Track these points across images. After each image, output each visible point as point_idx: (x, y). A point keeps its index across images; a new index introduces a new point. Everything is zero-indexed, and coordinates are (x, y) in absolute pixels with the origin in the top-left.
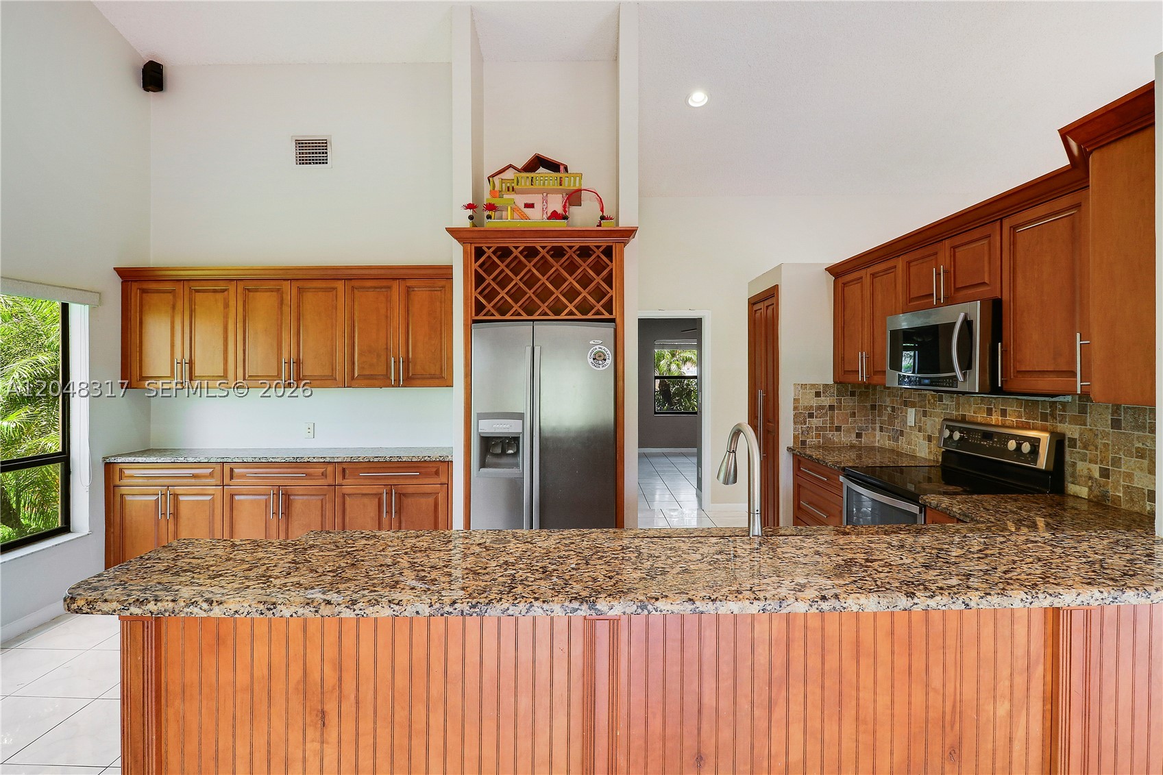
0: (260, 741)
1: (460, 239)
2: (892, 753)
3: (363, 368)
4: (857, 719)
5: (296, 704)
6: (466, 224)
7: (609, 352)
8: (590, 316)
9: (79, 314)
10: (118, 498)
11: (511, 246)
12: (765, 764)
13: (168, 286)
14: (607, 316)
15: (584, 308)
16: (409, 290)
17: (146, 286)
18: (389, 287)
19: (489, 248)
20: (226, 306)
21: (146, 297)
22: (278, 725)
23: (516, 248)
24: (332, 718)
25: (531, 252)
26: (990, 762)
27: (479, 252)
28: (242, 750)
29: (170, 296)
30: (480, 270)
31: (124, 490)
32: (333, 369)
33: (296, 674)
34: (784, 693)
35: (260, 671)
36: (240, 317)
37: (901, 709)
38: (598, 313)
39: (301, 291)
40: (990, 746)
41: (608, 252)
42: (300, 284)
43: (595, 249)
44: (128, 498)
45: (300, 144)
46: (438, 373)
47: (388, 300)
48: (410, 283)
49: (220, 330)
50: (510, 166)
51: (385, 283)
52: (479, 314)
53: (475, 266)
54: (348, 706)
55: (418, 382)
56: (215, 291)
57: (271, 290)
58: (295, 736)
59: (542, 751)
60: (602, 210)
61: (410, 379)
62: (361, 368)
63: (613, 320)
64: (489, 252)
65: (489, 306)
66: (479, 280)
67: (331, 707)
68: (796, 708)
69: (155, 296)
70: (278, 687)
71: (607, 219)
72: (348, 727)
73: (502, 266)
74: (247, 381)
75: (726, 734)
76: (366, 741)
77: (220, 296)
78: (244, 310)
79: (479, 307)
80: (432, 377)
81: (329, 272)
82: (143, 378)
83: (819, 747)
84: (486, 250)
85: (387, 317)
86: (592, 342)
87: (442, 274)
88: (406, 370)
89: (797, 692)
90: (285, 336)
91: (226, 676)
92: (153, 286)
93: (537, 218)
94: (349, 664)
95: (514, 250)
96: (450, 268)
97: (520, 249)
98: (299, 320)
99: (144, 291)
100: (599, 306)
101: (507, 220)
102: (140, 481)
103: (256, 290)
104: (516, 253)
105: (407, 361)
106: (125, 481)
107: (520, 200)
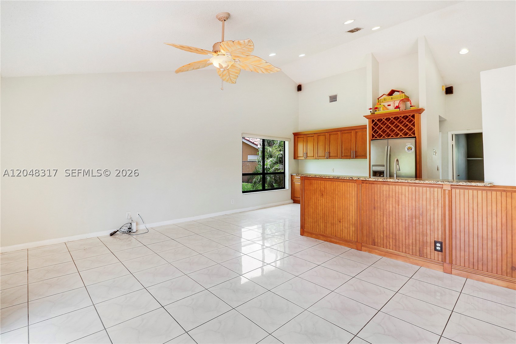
0: (315, 197)
1: (367, 118)
2: (409, 212)
3: (345, 154)
4: (402, 205)
5: (319, 192)
6: (370, 114)
7: (413, 147)
8: (407, 136)
9: (287, 143)
10: (293, 182)
11: (382, 118)
12: (385, 210)
13: (302, 136)
14: (413, 136)
15: (406, 134)
16: (356, 132)
17: (298, 136)
18: (351, 132)
19: (376, 119)
20: (314, 140)
21: (298, 139)
22: (317, 195)
23: (384, 119)
24: (324, 195)
25: (388, 119)
26: (429, 217)
27: (373, 121)
28: (313, 198)
29: (303, 138)
30: (373, 126)
31: (294, 181)
32: (337, 154)
33: (319, 189)
34: (388, 199)
35: (315, 188)
36: (317, 142)
37: (410, 205)
38: (410, 135)
39: (330, 135)
40: (429, 214)
41: (413, 116)
42: (330, 133)
43: (409, 116)
44: (295, 183)
45: (331, 97)
46: (364, 154)
47: (351, 136)
48: (356, 130)
49: (313, 145)
50: (384, 94)
51: (350, 131)
52: (373, 138)
53: (372, 125)
54: (326, 194)
55: (358, 157)
56: (312, 136)
57: (323, 135)
58: (319, 197)
59: (351, 203)
60: (411, 104)
61: (357, 157)
62: (344, 154)
63: (415, 137)
64: (376, 121)
65: (376, 136)
66: (373, 128)
67: (324, 193)
68: (391, 202)
69: (300, 139)
70: (317, 190)
71: (412, 106)
72: (326, 196)
73: (380, 124)
74: (319, 157)
75: (379, 204)
76: (328, 198)
77: (313, 137)
78: (318, 140)
79: (373, 136)
80: (363, 156)
81: (336, 130)
82: (298, 157)
83: (395, 209)
84: (375, 120)
85: (350, 140)
86: (407, 144)
87: (364, 127)
88: (356, 154)
89: (391, 199)
90: (326, 146)
91: (311, 188)
92: (300, 136)
93: (392, 109)
94: (326, 188)
95: (383, 119)
96: (366, 125)
97: (385, 119)
98: (329, 142)
99: (298, 137)
100: (410, 133)
101: (381, 111)
102: (297, 179)
103: (320, 136)
104: (384, 120)
105: (356, 152)
106: (295, 179)
107: (386, 104)
